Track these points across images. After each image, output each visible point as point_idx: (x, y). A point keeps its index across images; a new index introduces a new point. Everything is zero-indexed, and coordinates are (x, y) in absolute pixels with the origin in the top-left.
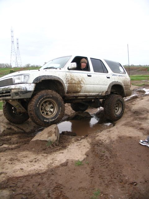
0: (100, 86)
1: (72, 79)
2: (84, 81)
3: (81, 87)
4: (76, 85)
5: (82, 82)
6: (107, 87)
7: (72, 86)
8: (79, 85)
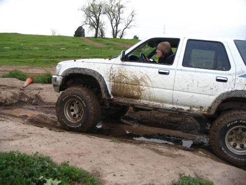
0: (191, 94)
1: (121, 75)
2: (148, 81)
3: (139, 90)
4: (130, 86)
5: (143, 83)
6: (213, 98)
7: (120, 86)
8: (135, 87)
